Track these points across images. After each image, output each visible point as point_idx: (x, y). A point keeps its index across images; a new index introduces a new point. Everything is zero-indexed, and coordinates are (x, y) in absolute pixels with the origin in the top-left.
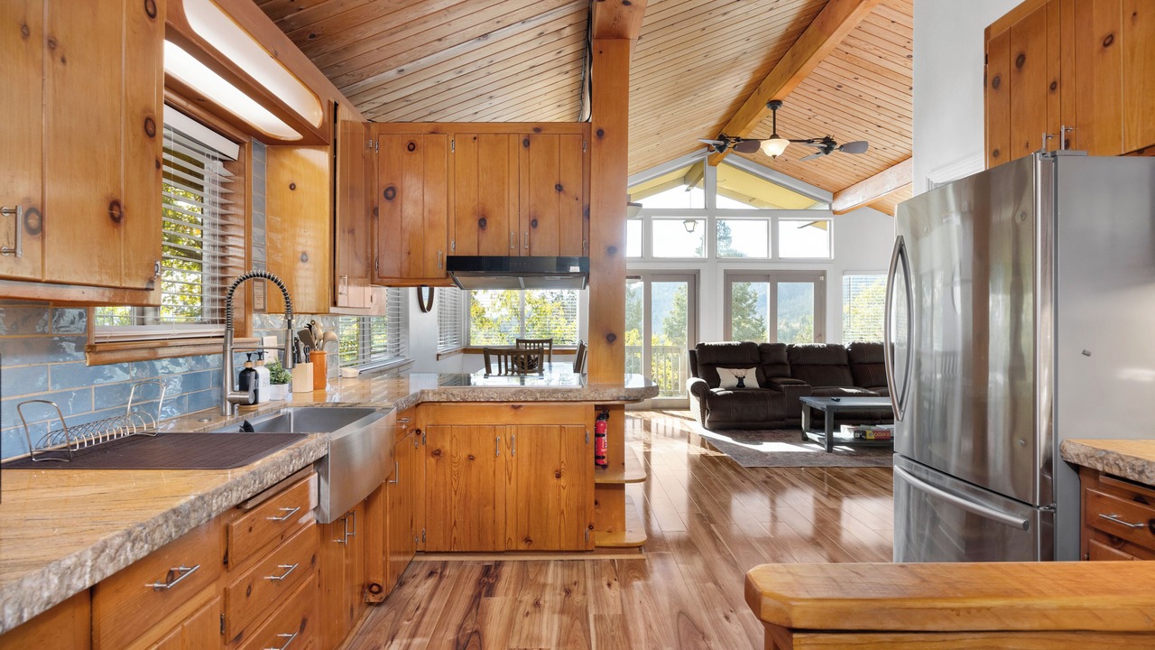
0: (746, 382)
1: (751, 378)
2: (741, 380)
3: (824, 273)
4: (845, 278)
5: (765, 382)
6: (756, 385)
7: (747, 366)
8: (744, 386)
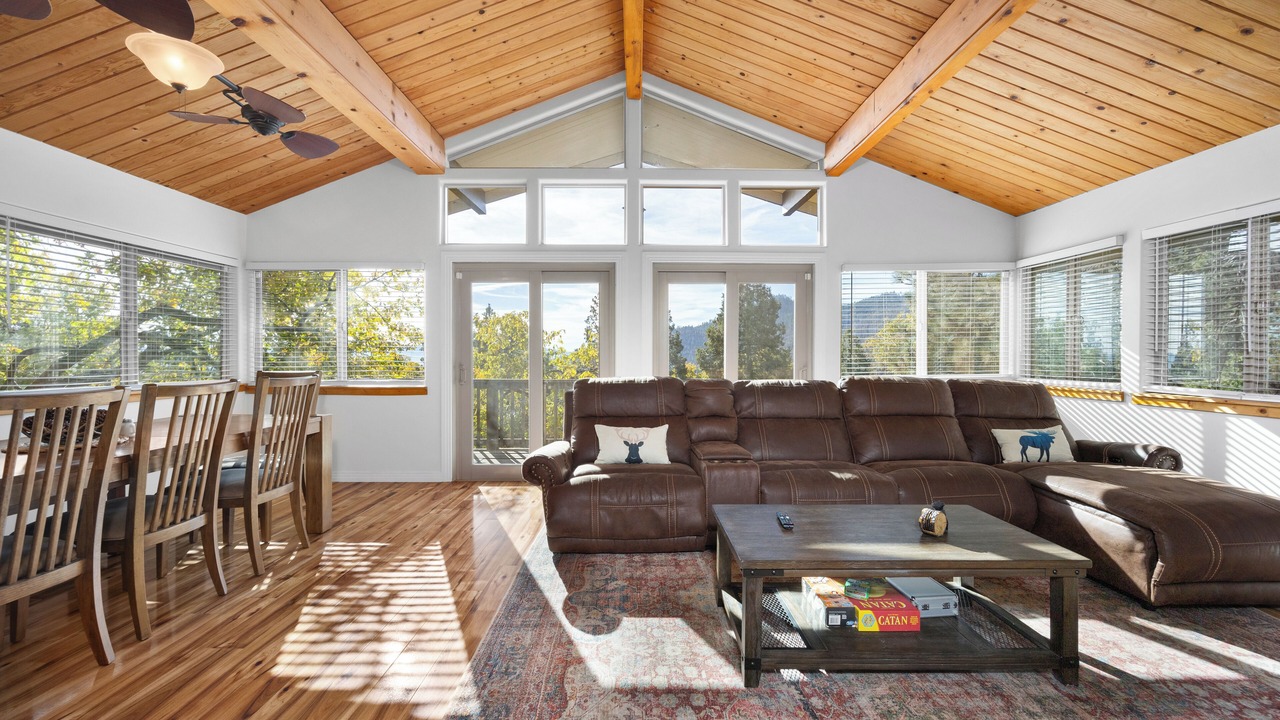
0: (643, 453)
1: (655, 446)
2: (634, 449)
3: (810, 268)
4: (846, 275)
5: (684, 451)
6: (664, 459)
7: (649, 421)
8: (639, 461)
